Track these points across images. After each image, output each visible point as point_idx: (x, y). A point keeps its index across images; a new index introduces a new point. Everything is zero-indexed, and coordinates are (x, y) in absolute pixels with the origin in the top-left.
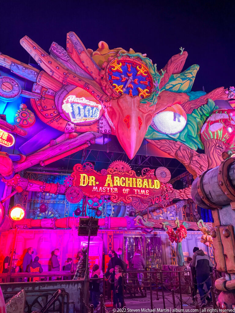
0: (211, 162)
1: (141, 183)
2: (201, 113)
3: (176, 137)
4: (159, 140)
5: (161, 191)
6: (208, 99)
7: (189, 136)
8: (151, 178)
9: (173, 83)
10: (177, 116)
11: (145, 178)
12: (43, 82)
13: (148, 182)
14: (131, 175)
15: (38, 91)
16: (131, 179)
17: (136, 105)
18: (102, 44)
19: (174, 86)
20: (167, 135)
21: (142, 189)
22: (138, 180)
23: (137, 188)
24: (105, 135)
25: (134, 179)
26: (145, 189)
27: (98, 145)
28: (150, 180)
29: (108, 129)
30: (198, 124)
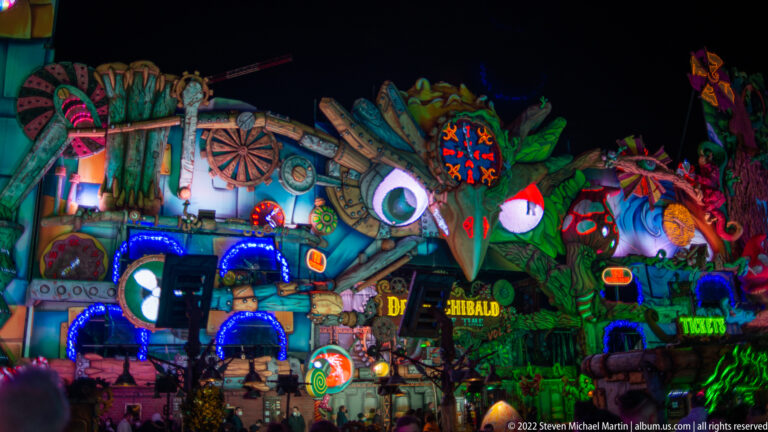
0: (575, 279)
1: (472, 308)
2: (564, 194)
3: (527, 238)
4: (504, 243)
5: (501, 319)
6: (575, 169)
7: (546, 236)
8: (485, 299)
9: (527, 150)
10: (531, 206)
11: (479, 300)
12: (347, 160)
13: (482, 305)
14: (458, 296)
15: (336, 174)
16: (458, 302)
17: (480, 200)
18: (423, 84)
19: (527, 154)
20: (514, 234)
21: (474, 316)
22: (469, 302)
23: (467, 316)
24: (429, 240)
25: (463, 302)
26: (478, 317)
27: (419, 257)
28: (485, 303)
29: (435, 230)
30: (559, 212)
